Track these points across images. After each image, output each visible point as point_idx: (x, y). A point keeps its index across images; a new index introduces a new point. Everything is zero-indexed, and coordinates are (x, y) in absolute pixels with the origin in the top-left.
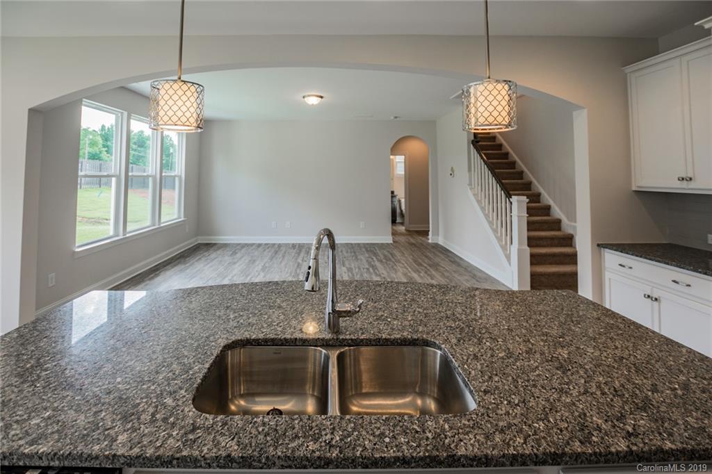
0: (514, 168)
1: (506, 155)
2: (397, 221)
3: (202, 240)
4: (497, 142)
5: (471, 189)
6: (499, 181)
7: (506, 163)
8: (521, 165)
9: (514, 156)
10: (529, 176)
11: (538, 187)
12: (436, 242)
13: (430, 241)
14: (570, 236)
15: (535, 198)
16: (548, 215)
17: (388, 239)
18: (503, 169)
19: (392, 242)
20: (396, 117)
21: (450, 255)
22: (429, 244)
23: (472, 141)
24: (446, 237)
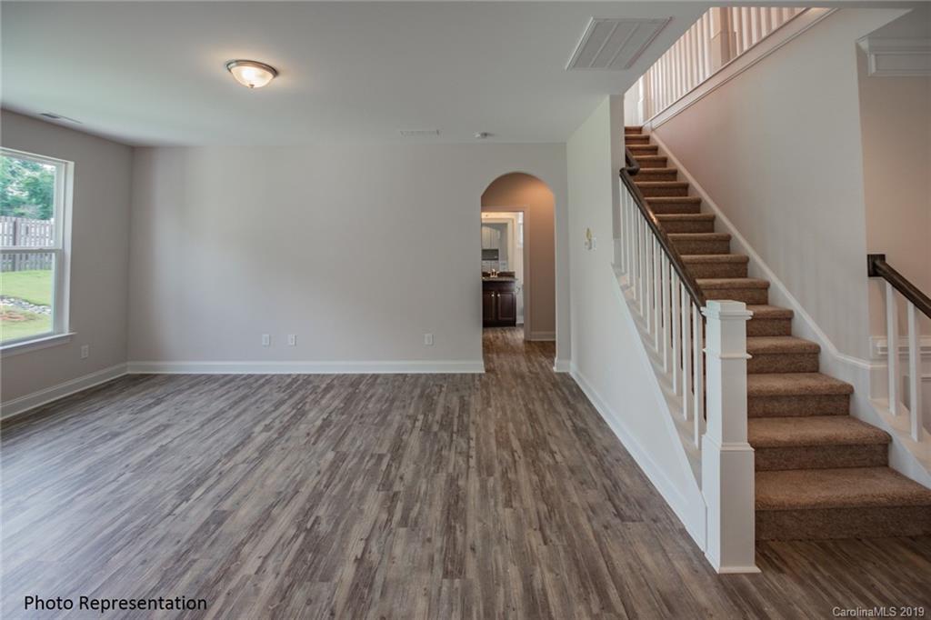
0: (712, 230)
1: (697, 204)
2: (518, 322)
3: (133, 368)
4: (680, 181)
5: (617, 276)
6: (675, 260)
7: (695, 221)
8: (726, 224)
9: (712, 206)
10: (743, 245)
11: (762, 269)
12: (565, 371)
13: (555, 369)
14: (844, 391)
15: (757, 294)
16: (787, 333)
17: (478, 367)
18: (690, 232)
19: (484, 372)
20: (485, 135)
21: (581, 407)
22: (552, 373)
23: (622, 170)
24: (580, 366)
